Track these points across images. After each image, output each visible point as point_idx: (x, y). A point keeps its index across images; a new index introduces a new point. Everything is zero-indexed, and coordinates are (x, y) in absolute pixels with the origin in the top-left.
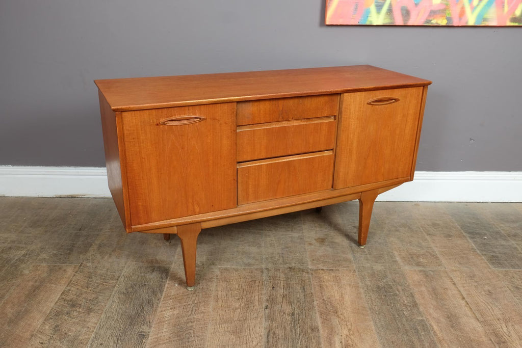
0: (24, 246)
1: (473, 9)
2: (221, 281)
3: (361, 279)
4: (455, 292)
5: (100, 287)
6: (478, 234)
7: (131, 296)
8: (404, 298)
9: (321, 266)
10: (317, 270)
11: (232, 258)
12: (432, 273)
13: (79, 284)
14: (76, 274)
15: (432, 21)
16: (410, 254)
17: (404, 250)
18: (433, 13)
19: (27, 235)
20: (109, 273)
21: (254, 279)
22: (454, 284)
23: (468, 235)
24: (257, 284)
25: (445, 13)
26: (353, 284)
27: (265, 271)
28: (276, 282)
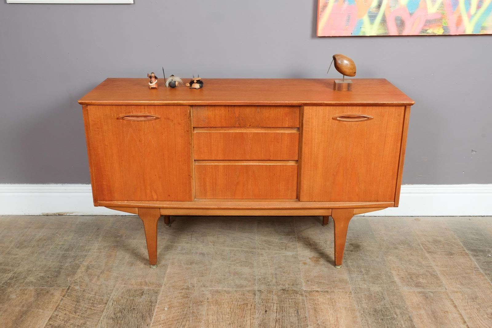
0: (10, 268)
1: (470, 17)
2: (211, 304)
3: (357, 302)
4: (456, 315)
5: (89, 312)
6: (481, 251)
7: (119, 322)
8: (402, 322)
9: (315, 288)
10: (311, 292)
11: (224, 279)
12: (432, 295)
13: (67, 309)
14: (64, 298)
15: (427, 31)
16: (409, 274)
17: (402, 270)
18: (429, 23)
19: (14, 257)
20: (97, 297)
21: (246, 302)
22: (455, 306)
23: (472, 253)
24: (249, 307)
25: (441, 22)
26: (348, 306)
27: (258, 293)
28: (269, 305)
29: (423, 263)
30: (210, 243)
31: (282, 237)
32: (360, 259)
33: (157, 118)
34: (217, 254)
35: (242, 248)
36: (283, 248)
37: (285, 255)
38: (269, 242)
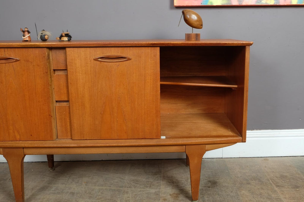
15: (262, 2)
29: (273, 196)
30: (83, 183)
31: (149, 176)
32: (216, 194)
33: (17, 61)
34: (86, 193)
35: (110, 187)
36: (148, 186)
37: (148, 193)
38: (137, 181)
